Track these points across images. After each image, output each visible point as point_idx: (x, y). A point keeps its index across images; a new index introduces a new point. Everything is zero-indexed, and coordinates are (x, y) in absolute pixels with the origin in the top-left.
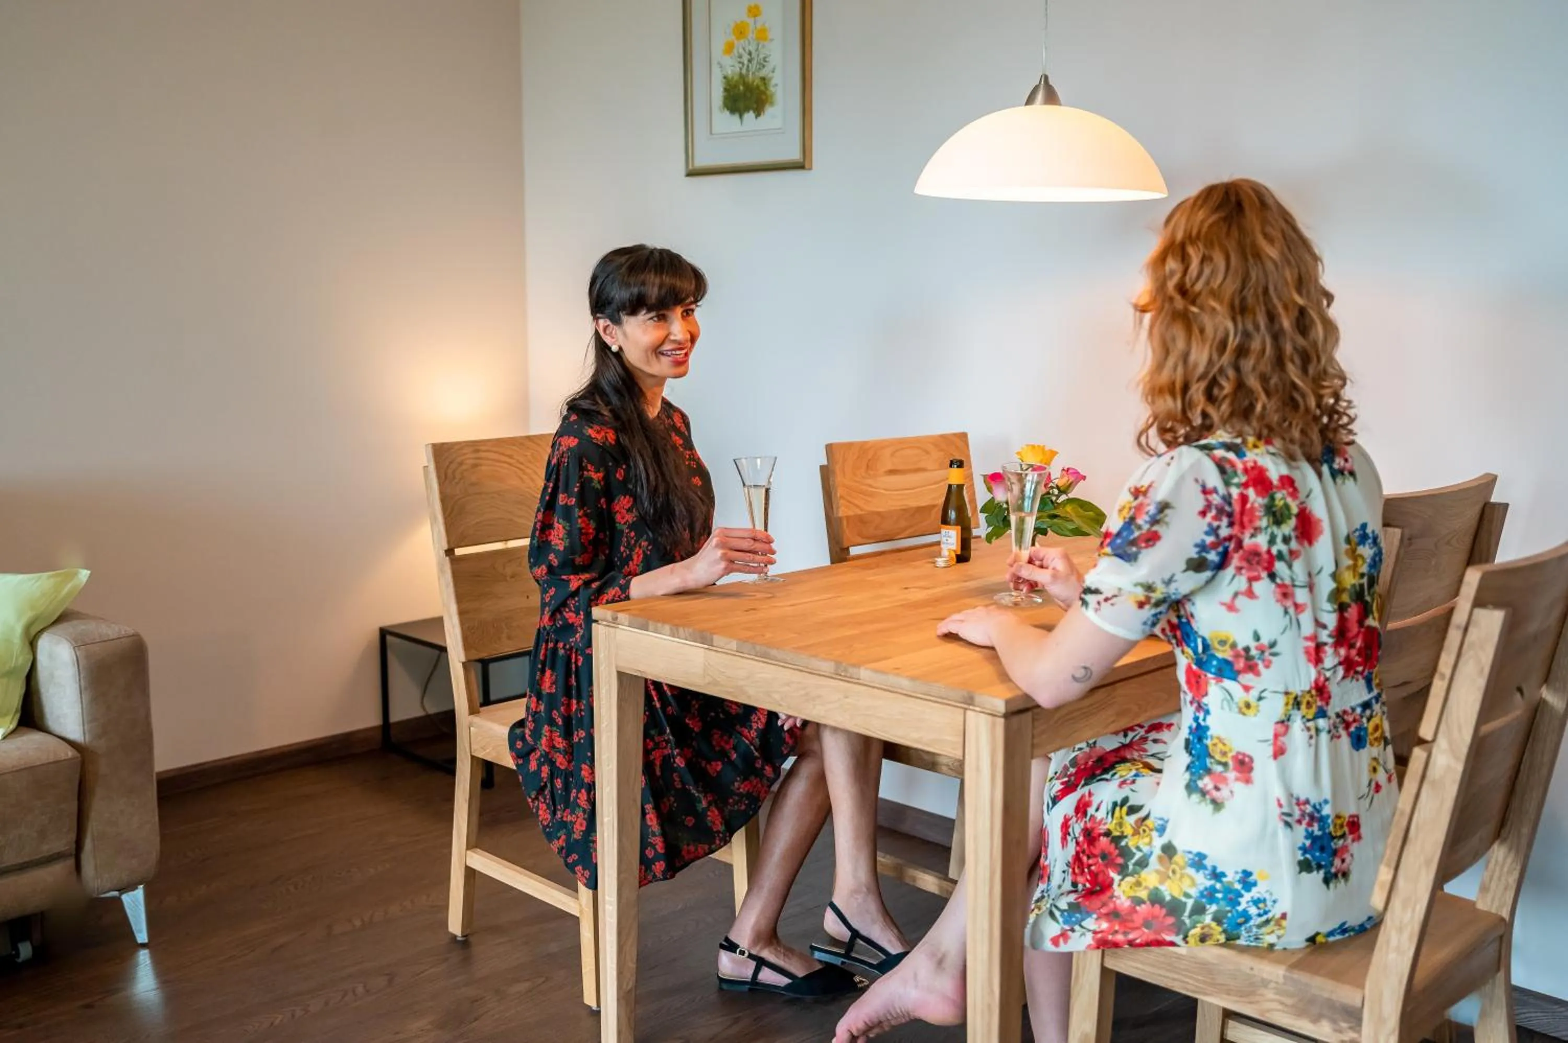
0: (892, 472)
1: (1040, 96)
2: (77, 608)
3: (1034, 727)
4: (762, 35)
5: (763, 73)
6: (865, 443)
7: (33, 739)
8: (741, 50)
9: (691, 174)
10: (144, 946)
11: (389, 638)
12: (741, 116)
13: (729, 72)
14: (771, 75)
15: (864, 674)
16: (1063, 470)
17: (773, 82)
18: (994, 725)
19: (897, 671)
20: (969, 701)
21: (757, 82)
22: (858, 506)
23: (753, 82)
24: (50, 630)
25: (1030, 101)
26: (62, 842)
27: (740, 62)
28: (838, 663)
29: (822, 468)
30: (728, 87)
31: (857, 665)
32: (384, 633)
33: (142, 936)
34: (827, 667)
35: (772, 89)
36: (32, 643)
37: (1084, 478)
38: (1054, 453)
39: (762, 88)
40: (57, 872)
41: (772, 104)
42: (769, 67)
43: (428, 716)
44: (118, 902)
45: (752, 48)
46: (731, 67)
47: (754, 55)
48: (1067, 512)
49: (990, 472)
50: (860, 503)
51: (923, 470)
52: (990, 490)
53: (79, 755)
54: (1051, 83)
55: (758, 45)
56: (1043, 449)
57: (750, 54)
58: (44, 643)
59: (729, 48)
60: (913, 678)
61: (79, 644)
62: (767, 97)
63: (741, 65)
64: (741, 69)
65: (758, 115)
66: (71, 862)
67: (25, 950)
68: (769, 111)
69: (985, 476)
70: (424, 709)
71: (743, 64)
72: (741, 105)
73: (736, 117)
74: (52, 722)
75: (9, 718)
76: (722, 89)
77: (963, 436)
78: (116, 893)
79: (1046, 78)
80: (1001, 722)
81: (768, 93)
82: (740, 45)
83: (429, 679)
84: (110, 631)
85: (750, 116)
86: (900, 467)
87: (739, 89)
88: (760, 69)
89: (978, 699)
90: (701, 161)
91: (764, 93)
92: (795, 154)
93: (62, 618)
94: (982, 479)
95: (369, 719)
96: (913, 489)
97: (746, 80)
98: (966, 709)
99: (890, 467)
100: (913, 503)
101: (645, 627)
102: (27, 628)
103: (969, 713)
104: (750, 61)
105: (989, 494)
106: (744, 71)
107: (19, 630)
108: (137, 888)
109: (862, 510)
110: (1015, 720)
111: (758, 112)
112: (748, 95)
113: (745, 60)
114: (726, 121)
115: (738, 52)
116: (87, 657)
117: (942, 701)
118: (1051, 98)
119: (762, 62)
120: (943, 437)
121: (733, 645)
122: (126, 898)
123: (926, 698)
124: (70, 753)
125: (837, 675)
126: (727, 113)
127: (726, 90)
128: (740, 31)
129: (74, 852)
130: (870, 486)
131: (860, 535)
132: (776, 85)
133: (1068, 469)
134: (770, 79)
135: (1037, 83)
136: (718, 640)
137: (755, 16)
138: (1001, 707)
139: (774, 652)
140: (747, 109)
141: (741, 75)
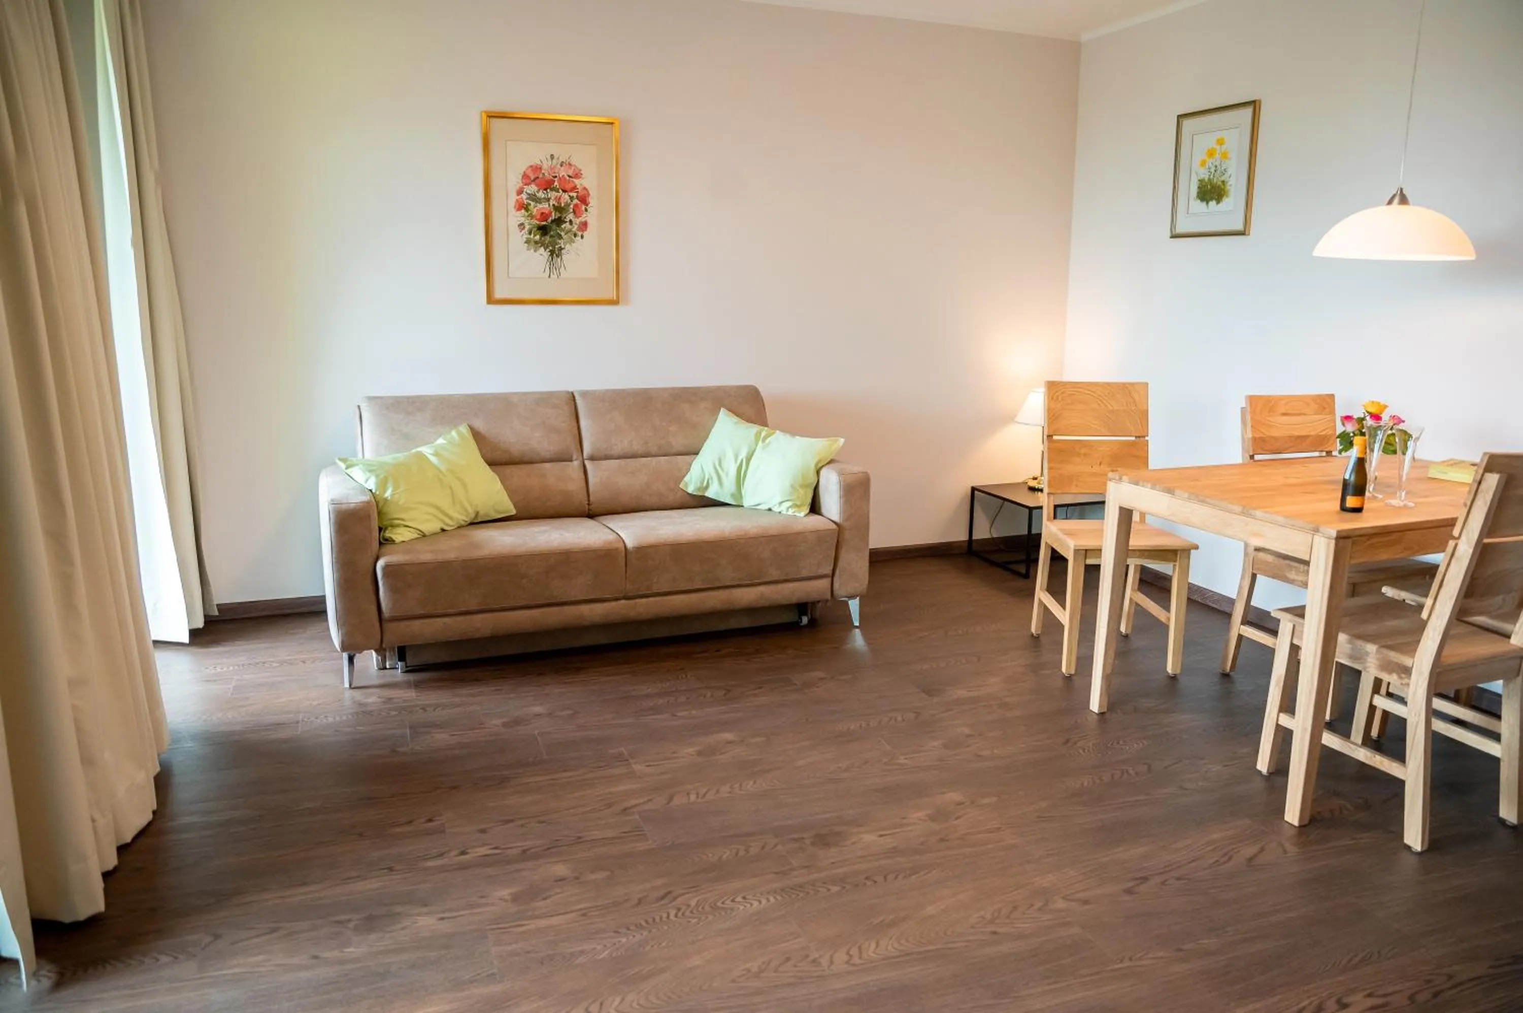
0: (1284, 414)
1: (1396, 200)
2: (836, 458)
3: (1352, 548)
4: (1225, 156)
5: (1223, 178)
6: (1269, 396)
7: (815, 518)
8: (1210, 165)
9: (1172, 237)
10: (857, 627)
11: (976, 492)
12: (1207, 203)
13: (1202, 176)
14: (1228, 179)
15: (1258, 513)
16: (1391, 416)
17: (1230, 183)
18: (1328, 544)
19: (1277, 513)
20: (1316, 530)
21: (1220, 183)
22: (1262, 433)
23: (1217, 183)
24: (827, 466)
25: (1390, 202)
26: (828, 570)
27: (1209, 172)
28: (1244, 507)
29: (1242, 408)
30: (1201, 186)
31: (1255, 509)
32: (973, 489)
33: (857, 624)
34: (1238, 509)
35: (1228, 187)
36: (818, 473)
37: (1403, 422)
38: (1385, 407)
39: (1222, 187)
40: (824, 583)
41: (1227, 196)
42: (1227, 175)
43: (993, 539)
44: (846, 604)
45: (1217, 163)
46: (1204, 174)
47: (1219, 167)
48: (1391, 441)
49: (1344, 414)
50: (1263, 430)
51: (1304, 414)
52: (1343, 424)
53: (838, 528)
54: (1404, 193)
55: (1221, 162)
56: (1379, 403)
57: (1216, 167)
58: (823, 472)
59: (1203, 163)
60: (1286, 517)
61: (841, 473)
62: (1224, 192)
63: (1210, 174)
64: (1210, 176)
65: (1218, 203)
66: (829, 580)
67: (805, 620)
68: (1225, 200)
69: (1341, 417)
70: (991, 535)
71: (1211, 173)
72: (1208, 197)
73: (1204, 203)
74: (824, 510)
75: (806, 507)
76: (1196, 187)
77: (1332, 396)
78: (846, 599)
79: (1401, 190)
80: (1333, 542)
81: (1226, 189)
82: (1210, 162)
83: (994, 519)
84: (856, 469)
85: (1213, 203)
86: (1289, 412)
87: (1208, 187)
88: (1222, 176)
89: (1321, 529)
90: (1180, 230)
91: (1223, 190)
92: (1240, 227)
93: (831, 462)
94: (1340, 418)
95: (963, 537)
96: (1299, 425)
97: (1212, 182)
98: (1313, 535)
99: (1284, 411)
100: (1296, 433)
101: (1137, 484)
102: (817, 464)
103: (1315, 536)
104: (1215, 171)
105: (1342, 426)
106: (1212, 177)
107: (813, 466)
108: (856, 598)
109: (1265, 435)
110: (1341, 541)
111: (1218, 201)
112: (1213, 190)
113: (1213, 170)
114: (1199, 206)
115: (1209, 166)
116: (844, 481)
117: (1301, 529)
118: (1404, 200)
119: (1223, 171)
120: (1319, 396)
121: (1186, 495)
122: (850, 602)
123: (1293, 527)
124: (834, 526)
125: (1242, 513)
126: (1199, 201)
127: (1199, 187)
128: (1211, 153)
129: (831, 575)
130: (1269, 421)
131: (1262, 449)
132: (1231, 185)
133: (1394, 416)
134: (1227, 182)
135: (1395, 192)
136: (1177, 492)
137: (1221, 144)
138: (1334, 534)
139: (1208, 500)
140: (1211, 199)
141: (1209, 179)
